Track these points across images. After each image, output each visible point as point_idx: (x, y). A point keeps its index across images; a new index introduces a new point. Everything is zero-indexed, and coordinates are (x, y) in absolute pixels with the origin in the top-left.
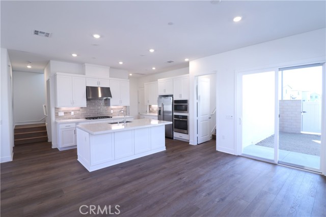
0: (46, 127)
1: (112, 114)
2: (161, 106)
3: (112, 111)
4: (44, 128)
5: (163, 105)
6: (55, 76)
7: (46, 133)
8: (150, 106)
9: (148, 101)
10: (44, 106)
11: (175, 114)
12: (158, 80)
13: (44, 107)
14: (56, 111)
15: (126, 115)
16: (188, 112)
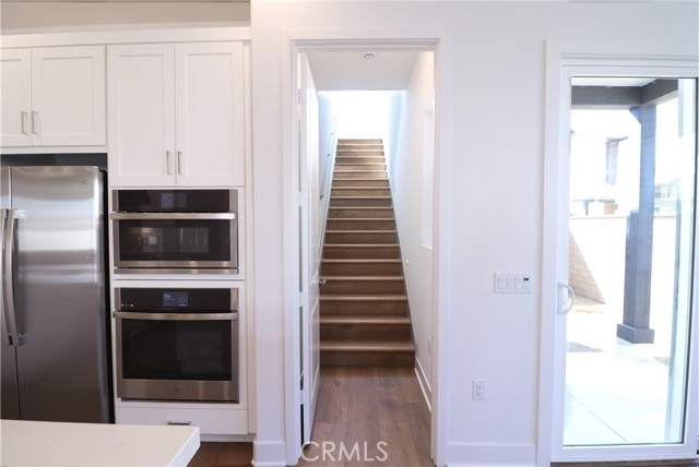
16: (235, 268)
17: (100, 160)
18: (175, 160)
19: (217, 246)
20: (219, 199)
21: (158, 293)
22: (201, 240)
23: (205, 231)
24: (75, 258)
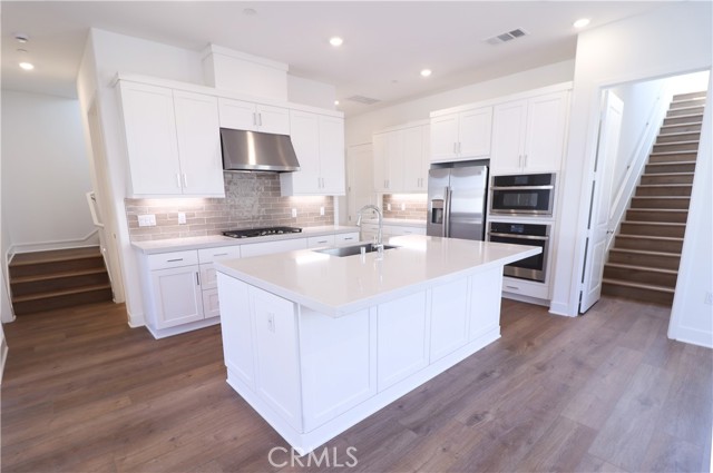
0: (102, 258)
1: (294, 219)
2: (441, 196)
3: (294, 213)
4: (98, 261)
5: (449, 193)
6: (114, 85)
7: (104, 277)
8: (386, 198)
9: (386, 184)
10: (88, 195)
11: (491, 219)
12: (432, 114)
13: (90, 201)
14: (128, 210)
15: (333, 223)
16: (551, 214)
17: (486, 162)
18: (523, 160)
19: (543, 202)
20: (546, 178)
21: (509, 225)
22: (534, 200)
23: (535, 196)
24: (475, 216)
